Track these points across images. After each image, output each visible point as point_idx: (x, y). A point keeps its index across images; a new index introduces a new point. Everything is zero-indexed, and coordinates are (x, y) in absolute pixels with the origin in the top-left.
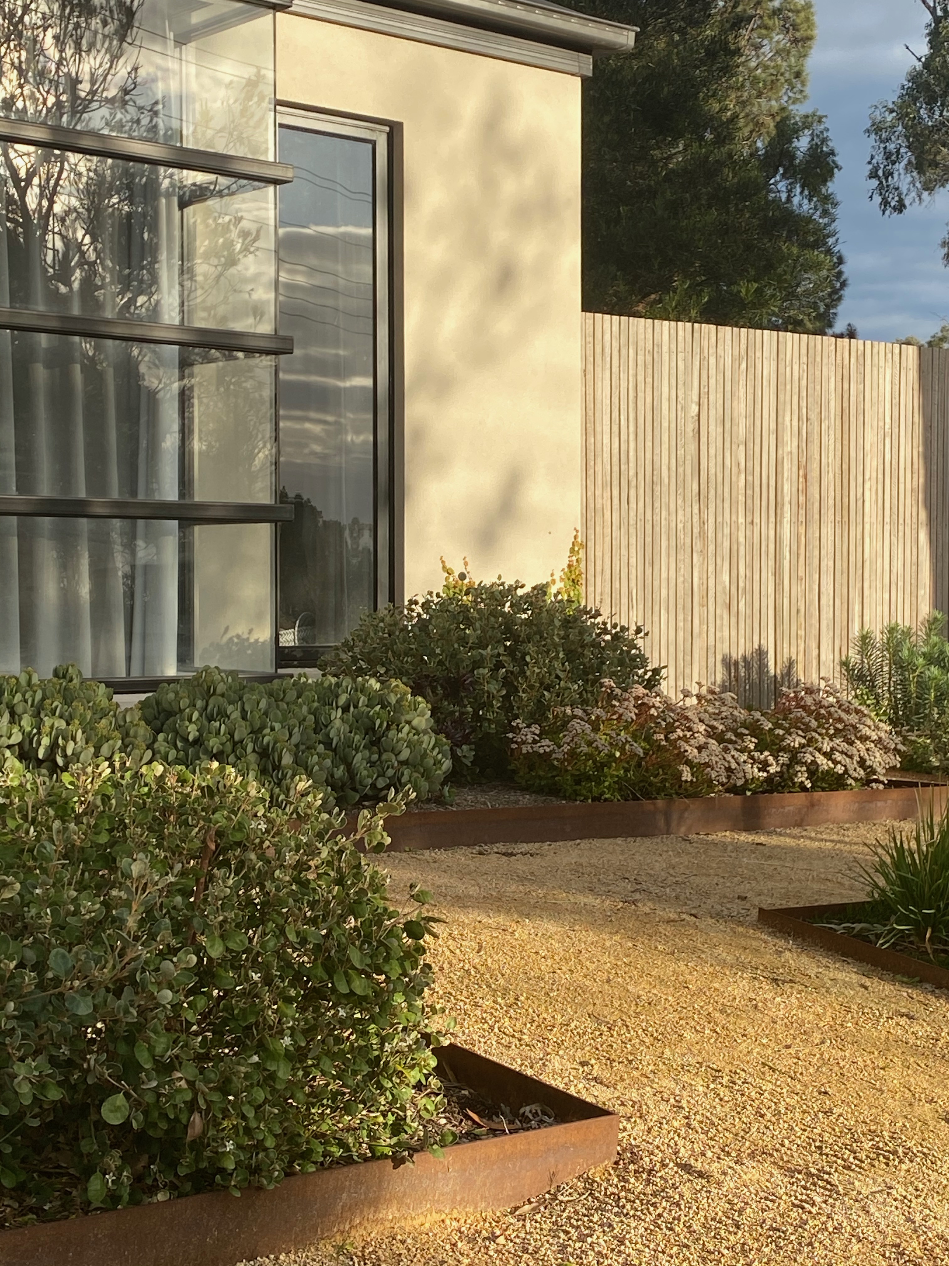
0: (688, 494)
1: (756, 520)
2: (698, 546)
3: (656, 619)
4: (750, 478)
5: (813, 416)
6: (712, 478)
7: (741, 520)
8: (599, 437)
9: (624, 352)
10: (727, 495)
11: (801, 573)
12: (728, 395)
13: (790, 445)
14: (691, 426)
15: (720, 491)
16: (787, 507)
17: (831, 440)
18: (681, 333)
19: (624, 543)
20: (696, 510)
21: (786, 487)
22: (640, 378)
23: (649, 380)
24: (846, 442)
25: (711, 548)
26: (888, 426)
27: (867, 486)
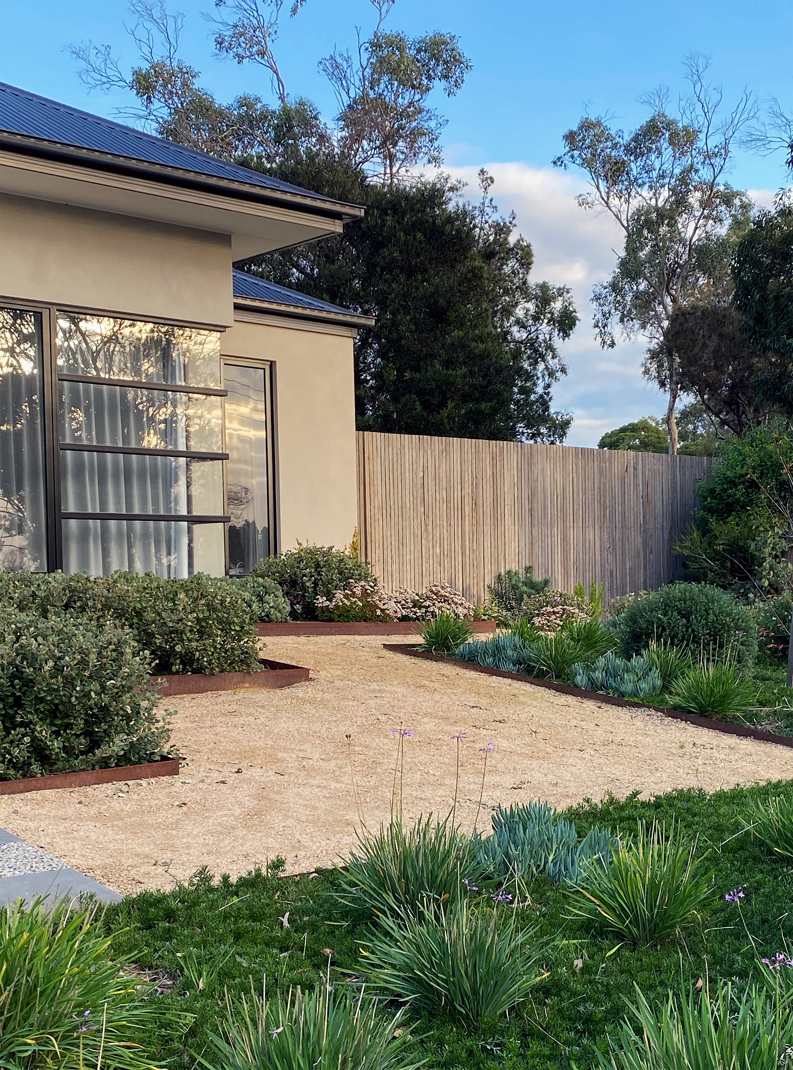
0: (419, 513)
1: (452, 524)
2: (424, 536)
3: (405, 568)
4: (449, 505)
5: (479, 476)
6: (430, 505)
7: (445, 524)
8: (376, 487)
9: (387, 449)
10: (438, 513)
11: (475, 548)
12: (437, 467)
13: (468, 489)
14: (420, 482)
15: (434, 511)
16: (467, 518)
17: (488, 488)
18: (414, 440)
19: (389, 535)
20: (423, 519)
21: (467, 509)
22: (395, 460)
23: (399, 461)
24: (495, 488)
25: (431, 537)
26: (516, 480)
27: (506, 508)
